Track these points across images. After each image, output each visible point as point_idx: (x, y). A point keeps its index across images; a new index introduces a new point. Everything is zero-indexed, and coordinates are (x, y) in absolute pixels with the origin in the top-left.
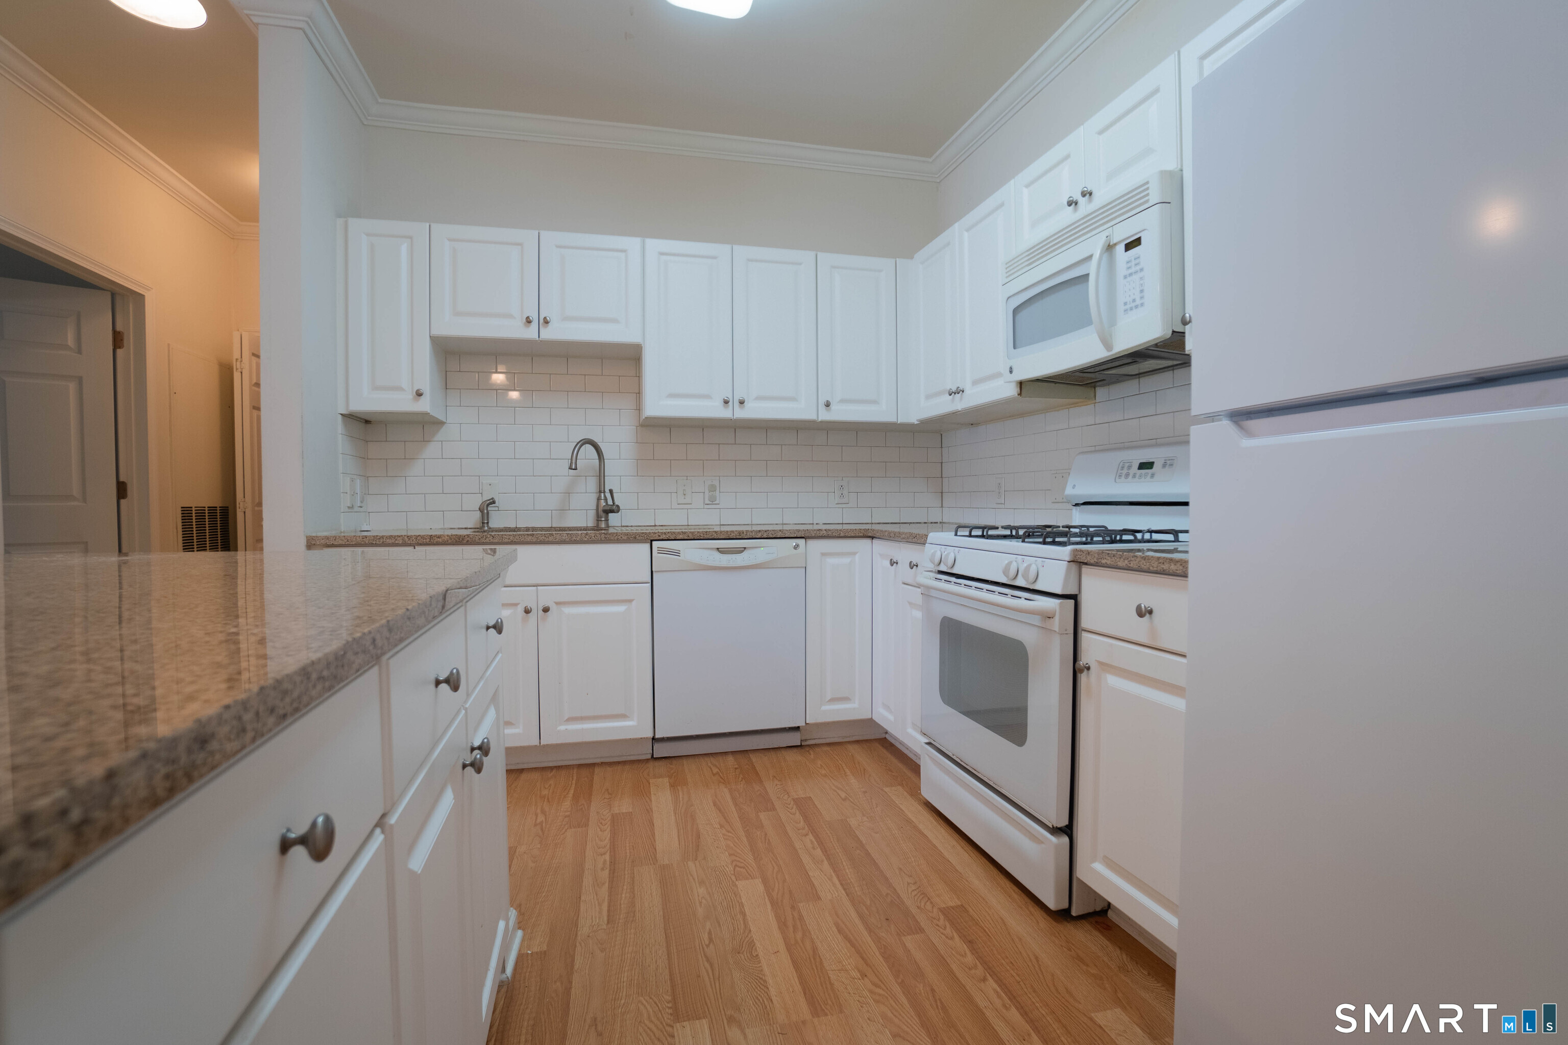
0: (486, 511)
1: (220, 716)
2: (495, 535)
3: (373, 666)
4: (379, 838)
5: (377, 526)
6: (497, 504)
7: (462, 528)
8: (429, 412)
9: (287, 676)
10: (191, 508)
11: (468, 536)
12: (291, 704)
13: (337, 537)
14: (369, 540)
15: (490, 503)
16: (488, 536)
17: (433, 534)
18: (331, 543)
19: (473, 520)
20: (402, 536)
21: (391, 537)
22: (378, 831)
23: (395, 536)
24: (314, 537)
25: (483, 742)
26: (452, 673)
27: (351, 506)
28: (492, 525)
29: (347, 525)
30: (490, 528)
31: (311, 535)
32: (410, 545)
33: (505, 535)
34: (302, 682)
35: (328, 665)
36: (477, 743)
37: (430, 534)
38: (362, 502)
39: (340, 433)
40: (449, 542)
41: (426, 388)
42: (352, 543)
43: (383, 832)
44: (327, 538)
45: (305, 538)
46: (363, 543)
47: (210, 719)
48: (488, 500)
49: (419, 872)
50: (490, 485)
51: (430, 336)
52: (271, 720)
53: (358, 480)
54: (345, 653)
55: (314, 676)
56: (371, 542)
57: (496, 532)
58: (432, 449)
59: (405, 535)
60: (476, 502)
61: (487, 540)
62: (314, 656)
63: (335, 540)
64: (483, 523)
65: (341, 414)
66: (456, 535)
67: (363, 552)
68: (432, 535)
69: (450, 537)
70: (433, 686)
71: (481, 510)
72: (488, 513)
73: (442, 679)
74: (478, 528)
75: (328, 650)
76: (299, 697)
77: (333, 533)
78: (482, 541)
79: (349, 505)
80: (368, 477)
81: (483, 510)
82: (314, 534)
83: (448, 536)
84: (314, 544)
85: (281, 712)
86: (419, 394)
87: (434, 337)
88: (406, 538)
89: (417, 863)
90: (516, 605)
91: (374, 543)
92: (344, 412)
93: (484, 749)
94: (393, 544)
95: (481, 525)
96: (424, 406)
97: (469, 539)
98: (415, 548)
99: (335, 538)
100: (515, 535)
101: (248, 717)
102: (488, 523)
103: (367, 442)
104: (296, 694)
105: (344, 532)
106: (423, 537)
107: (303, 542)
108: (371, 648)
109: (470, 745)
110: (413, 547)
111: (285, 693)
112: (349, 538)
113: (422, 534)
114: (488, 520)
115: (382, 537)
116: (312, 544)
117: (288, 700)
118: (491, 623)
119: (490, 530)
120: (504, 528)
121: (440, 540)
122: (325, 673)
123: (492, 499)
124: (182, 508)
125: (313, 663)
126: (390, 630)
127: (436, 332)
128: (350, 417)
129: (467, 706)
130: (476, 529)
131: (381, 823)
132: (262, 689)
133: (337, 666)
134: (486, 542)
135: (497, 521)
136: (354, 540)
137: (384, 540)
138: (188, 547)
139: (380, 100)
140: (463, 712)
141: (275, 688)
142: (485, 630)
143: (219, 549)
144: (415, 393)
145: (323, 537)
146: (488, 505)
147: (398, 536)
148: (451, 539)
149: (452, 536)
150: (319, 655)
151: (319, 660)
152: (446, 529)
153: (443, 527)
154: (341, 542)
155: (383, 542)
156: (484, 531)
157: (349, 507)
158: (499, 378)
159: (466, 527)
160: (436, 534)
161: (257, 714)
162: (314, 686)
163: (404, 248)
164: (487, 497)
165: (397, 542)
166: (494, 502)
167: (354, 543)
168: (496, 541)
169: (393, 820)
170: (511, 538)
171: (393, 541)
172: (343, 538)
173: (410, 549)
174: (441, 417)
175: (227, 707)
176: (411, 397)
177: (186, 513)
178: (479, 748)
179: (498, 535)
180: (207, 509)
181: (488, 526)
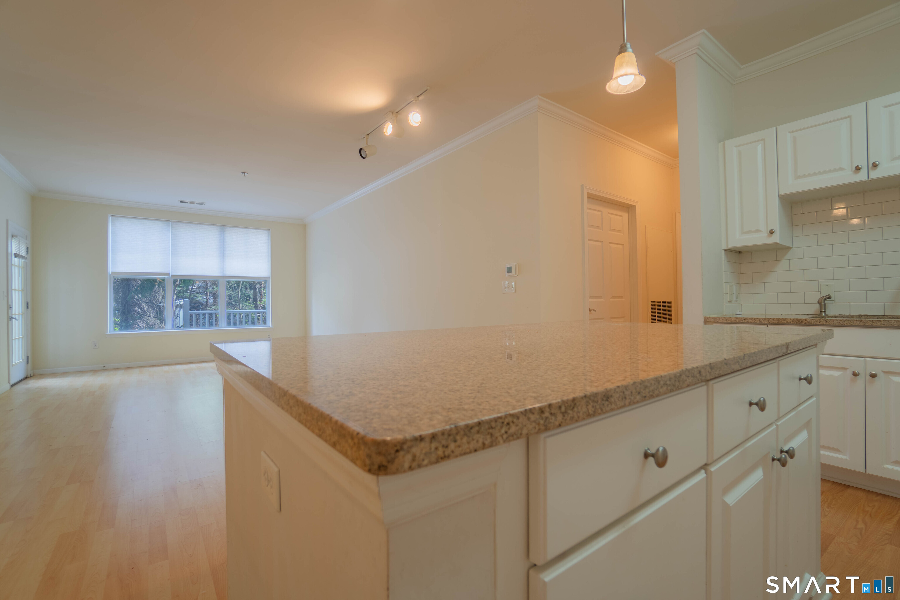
0: (823, 304)
1: (615, 389)
2: (828, 320)
3: (704, 385)
4: (702, 475)
5: (746, 312)
6: (833, 298)
7: (805, 315)
8: (779, 242)
9: (647, 380)
10: (655, 301)
11: (806, 319)
12: (649, 393)
13: (721, 318)
14: (739, 320)
15: (827, 298)
16: (822, 320)
17: (780, 317)
18: (717, 321)
19: (814, 309)
20: (759, 318)
21: (752, 319)
22: (703, 471)
23: (755, 318)
24: (708, 317)
25: (789, 449)
26: (760, 400)
27: (730, 301)
28: (827, 313)
29: (727, 311)
30: (827, 315)
31: (707, 316)
32: (764, 324)
33: (836, 320)
34: (655, 384)
35: (670, 379)
36: (786, 448)
37: (778, 318)
38: (737, 298)
39: (724, 260)
40: (792, 323)
41: (776, 227)
42: (728, 321)
43: (706, 473)
44: (715, 318)
45: (703, 318)
46: (735, 321)
47: (611, 390)
48: (825, 296)
49: (731, 505)
50: (827, 286)
51: (779, 196)
52: (638, 397)
53: (735, 286)
54: (681, 375)
55: (662, 383)
56: (740, 321)
57: (831, 318)
58: (783, 265)
59: (761, 318)
60: (817, 297)
61: (821, 323)
62: (663, 374)
63: (719, 319)
64: (821, 311)
65: (724, 250)
66: (797, 319)
67: (737, 327)
68: (779, 319)
69: (793, 320)
70: (748, 405)
71: (819, 303)
72: (825, 305)
73: (754, 402)
74: (817, 315)
75: (670, 372)
76: (653, 390)
77: (720, 316)
78: (817, 324)
79: (729, 300)
80: (741, 284)
81: (821, 302)
82: (708, 316)
83: (791, 319)
84: (708, 321)
85: (644, 395)
86: (772, 232)
87: (781, 196)
88: (762, 320)
89: (732, 498)
90: (845, 369)
91: (742, 322)
92: (725, 249)
93: (791, 454)
94: (753, 323)
95: (820, 313)
96: (775, 239)
97: (806, 322)
98: (767, 326)
99: (719, 318)
100: (843, 321)
101: (627, 393)
102: (825, 311)
103: (740, 264)
104: (651, 389)
105: (726, 315)
106: (773, 319)
107: (702, 320)
108: (698, 375)
109: (779, 448)
110: (766, 325)
111: (646, 387)
112: (727, 319)
113: (772, 317)
114: (825, 309)
115: (747, 319)
116: (707, 321)
117: (647, 390)
118: (803, 376)
119: (827, 316)
120: (839, 315)
121: (785, 322)
122: (668, 382)
123: (829, 295)
124: (651, 302)
125: (661, 376)
126: (712, 368)
127: (784, 191)
128: (729, 251)
129: (779, 423)
130: (815, 316)
131: (705, 467)
132: (634, 383)
133: (676, 381)
134: (820, 324)
135: (832, 310)
136: (730, 320)
137: (748, 320)
138: (653, 321)
139: (742, 67)
140: (775, 427)
141: (641, 384)
142: (798, 380)
143: (667, 322)
144: (769, 232)
145: (713, 317)
146: (825, 300)
147: (756, 318)
148: (793, 321)
149: (793, 319)
150: (666, 374)
151: (665, 376)
152: (792, 315)
153: (790, 313)
154: (722, 321)
155: (747, 321)
156: (822, 317)
157: (729, 301)
158: (840, 211)
159: (808, 314)
160: (782, 318)
161: (632, 392)
162: (662, 387)
163: (760, 147)
164: (824, 294)
165: (756, 322)
166: (830, 298)
167: (730, 322)
168: (828, 324)
169: (713, 469)
170: (842, 322)
171: (754, 321)
172: (724, 319)
173: (764, 326)
174: (789, 245)
175: (618, 387)
176: (766, 235)
177: (653, 303)
178: (787, 452)
179: (830, 320)
180: (662, 302)
181: (825, 313)
